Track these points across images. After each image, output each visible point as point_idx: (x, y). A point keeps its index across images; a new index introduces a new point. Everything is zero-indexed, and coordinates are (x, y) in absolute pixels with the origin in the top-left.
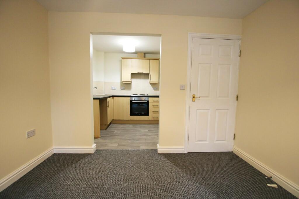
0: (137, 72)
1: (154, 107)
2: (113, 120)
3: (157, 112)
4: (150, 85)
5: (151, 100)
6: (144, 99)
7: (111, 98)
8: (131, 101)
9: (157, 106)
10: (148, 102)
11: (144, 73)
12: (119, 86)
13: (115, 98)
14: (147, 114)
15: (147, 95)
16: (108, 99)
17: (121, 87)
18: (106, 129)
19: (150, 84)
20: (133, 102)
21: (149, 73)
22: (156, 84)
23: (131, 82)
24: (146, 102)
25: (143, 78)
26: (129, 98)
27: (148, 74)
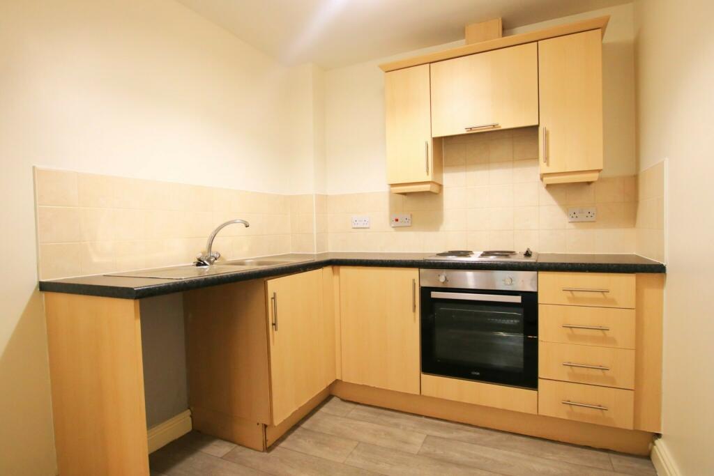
0: (460, 130)
1: (572, 337)
2: (337, 381)
3: (599, 372)
4: (547, 197)
5: (549, 288)
6: (502, 280)
7: (328, 270)
8: (425, 292)
9: (600, 333)
10: (530, 300)
11: (503, 127)
12: (379, 209)
13: (344, 271)
14: (526, 376)
15: (528, 254)
16: (273, 285)
17: (391, 215)
18: (268, 449)
19: (548, 186)
20: (434, 295)
21: (536, 123)
22: (589, 183)
23: (441, 186)
24: (518, 299)
25: (501, 162)
26: (414, 273)
27: (531, 132)
